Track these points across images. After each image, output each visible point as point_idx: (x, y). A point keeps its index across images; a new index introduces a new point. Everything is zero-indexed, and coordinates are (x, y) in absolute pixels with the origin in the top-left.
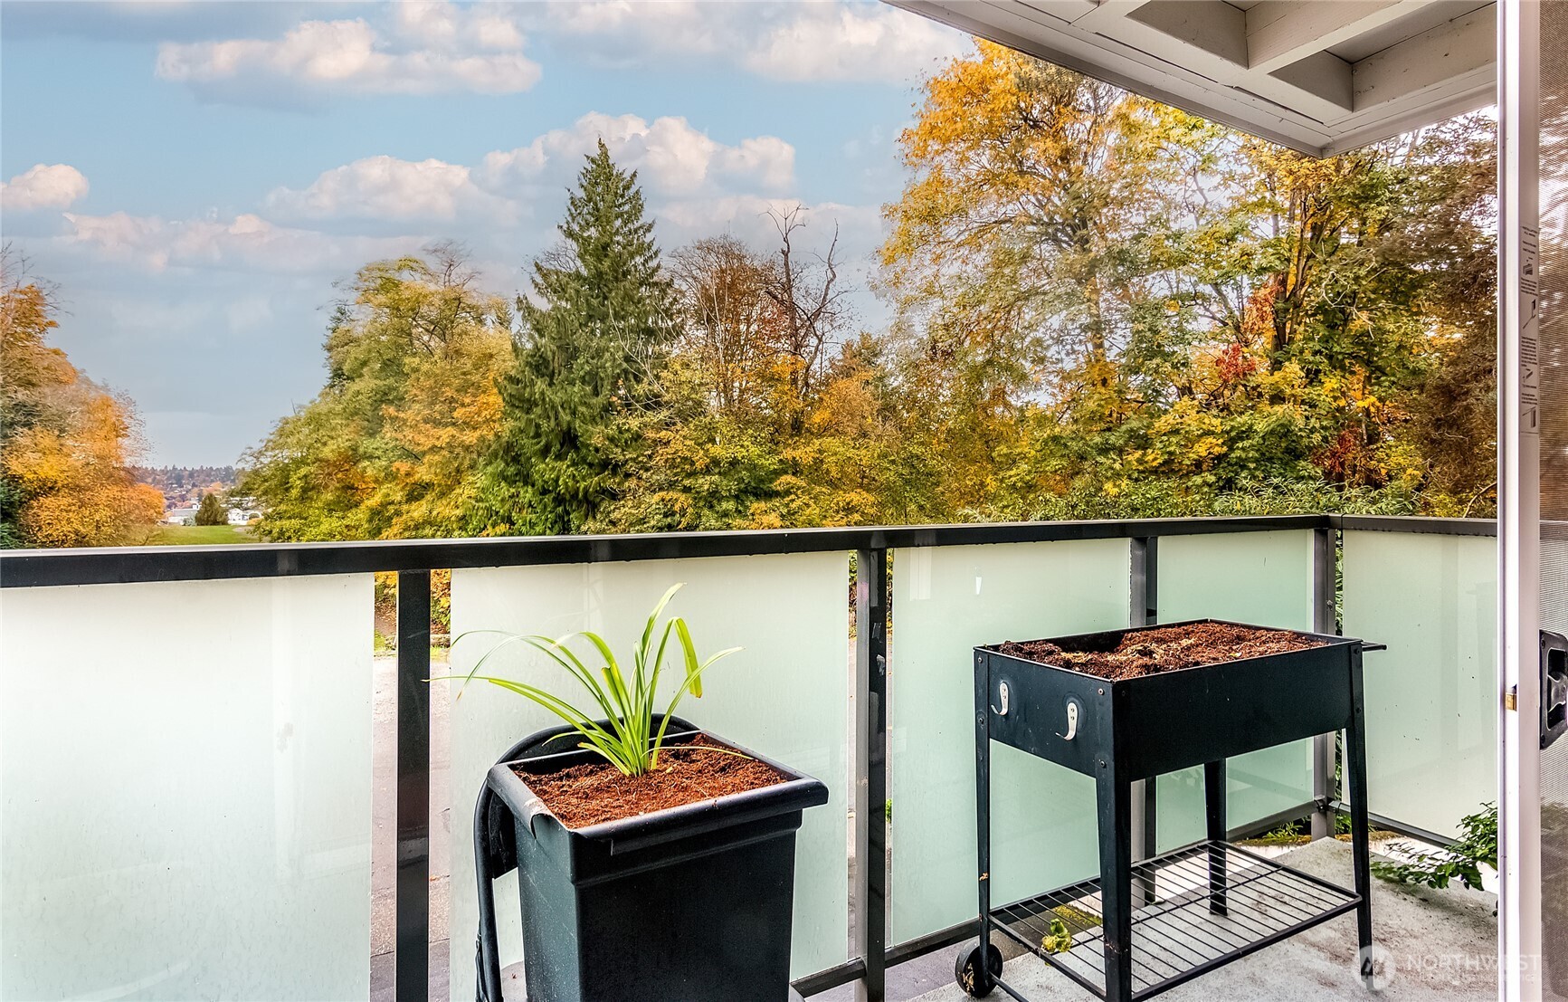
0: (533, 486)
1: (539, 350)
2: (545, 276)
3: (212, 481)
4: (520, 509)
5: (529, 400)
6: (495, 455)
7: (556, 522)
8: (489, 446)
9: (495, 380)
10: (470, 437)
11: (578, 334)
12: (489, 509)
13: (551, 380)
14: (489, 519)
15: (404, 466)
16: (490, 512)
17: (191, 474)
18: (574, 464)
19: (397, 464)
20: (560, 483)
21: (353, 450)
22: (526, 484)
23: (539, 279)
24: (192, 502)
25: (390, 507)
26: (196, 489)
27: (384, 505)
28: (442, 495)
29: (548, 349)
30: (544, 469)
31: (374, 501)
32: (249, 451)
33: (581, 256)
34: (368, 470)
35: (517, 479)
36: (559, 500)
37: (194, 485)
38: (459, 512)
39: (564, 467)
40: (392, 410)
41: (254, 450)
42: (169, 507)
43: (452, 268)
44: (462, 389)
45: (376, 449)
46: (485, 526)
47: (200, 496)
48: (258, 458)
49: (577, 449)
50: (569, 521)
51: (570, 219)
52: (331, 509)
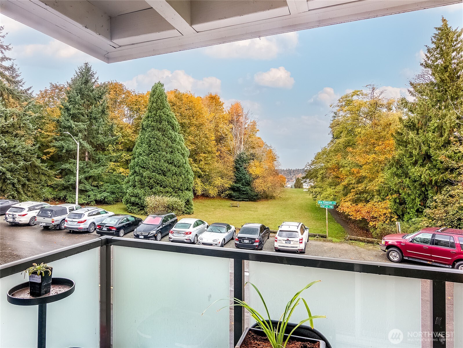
0: (410, 178)
1: (410, 120)
2: (415, 87)
3: (299, 173)
4: (403, 188)
5: (406, 142)
6: (392, 165)
7: (421, 194)
8: (390, 161)
9: (392, 135)
10: (382, 158)
11: (431, 110)
12: (389, 188)
13: (418, 132)
14: (390, 192)
15: (355, 170)
16: (390, 189)
17: (294, 171)
18: (430, 169)
19: (353, 169)
20: (422, 177)
21: (337, 164)
22: (406, 177)
23: (412, 89)
24: (294, 180)
25: (351, 185)
26: (295, 176)
27: (349, 184)
28: (371, 181)
29: (416, 119)
30: (415, 171)
31: (345, 183)
32: (308, 164)
33: (433, 74)
34: (343, 171)
35: (402, 175)
36: (422, 185)
37: (294, 175)
38: (377, 188)
39: (425, 170)
40: (351, 149)
41: (310, 164)
42: (288, 181)
43: (374, 91)
44: (378, 139)
45: (346, 164)
46: (388, 195)
47: (296, 178)
48: (310, 166)
49: (431, 162)
50: (427, 194)
51: (426, 59)
52: (330, 185)
